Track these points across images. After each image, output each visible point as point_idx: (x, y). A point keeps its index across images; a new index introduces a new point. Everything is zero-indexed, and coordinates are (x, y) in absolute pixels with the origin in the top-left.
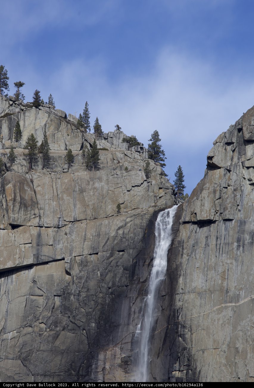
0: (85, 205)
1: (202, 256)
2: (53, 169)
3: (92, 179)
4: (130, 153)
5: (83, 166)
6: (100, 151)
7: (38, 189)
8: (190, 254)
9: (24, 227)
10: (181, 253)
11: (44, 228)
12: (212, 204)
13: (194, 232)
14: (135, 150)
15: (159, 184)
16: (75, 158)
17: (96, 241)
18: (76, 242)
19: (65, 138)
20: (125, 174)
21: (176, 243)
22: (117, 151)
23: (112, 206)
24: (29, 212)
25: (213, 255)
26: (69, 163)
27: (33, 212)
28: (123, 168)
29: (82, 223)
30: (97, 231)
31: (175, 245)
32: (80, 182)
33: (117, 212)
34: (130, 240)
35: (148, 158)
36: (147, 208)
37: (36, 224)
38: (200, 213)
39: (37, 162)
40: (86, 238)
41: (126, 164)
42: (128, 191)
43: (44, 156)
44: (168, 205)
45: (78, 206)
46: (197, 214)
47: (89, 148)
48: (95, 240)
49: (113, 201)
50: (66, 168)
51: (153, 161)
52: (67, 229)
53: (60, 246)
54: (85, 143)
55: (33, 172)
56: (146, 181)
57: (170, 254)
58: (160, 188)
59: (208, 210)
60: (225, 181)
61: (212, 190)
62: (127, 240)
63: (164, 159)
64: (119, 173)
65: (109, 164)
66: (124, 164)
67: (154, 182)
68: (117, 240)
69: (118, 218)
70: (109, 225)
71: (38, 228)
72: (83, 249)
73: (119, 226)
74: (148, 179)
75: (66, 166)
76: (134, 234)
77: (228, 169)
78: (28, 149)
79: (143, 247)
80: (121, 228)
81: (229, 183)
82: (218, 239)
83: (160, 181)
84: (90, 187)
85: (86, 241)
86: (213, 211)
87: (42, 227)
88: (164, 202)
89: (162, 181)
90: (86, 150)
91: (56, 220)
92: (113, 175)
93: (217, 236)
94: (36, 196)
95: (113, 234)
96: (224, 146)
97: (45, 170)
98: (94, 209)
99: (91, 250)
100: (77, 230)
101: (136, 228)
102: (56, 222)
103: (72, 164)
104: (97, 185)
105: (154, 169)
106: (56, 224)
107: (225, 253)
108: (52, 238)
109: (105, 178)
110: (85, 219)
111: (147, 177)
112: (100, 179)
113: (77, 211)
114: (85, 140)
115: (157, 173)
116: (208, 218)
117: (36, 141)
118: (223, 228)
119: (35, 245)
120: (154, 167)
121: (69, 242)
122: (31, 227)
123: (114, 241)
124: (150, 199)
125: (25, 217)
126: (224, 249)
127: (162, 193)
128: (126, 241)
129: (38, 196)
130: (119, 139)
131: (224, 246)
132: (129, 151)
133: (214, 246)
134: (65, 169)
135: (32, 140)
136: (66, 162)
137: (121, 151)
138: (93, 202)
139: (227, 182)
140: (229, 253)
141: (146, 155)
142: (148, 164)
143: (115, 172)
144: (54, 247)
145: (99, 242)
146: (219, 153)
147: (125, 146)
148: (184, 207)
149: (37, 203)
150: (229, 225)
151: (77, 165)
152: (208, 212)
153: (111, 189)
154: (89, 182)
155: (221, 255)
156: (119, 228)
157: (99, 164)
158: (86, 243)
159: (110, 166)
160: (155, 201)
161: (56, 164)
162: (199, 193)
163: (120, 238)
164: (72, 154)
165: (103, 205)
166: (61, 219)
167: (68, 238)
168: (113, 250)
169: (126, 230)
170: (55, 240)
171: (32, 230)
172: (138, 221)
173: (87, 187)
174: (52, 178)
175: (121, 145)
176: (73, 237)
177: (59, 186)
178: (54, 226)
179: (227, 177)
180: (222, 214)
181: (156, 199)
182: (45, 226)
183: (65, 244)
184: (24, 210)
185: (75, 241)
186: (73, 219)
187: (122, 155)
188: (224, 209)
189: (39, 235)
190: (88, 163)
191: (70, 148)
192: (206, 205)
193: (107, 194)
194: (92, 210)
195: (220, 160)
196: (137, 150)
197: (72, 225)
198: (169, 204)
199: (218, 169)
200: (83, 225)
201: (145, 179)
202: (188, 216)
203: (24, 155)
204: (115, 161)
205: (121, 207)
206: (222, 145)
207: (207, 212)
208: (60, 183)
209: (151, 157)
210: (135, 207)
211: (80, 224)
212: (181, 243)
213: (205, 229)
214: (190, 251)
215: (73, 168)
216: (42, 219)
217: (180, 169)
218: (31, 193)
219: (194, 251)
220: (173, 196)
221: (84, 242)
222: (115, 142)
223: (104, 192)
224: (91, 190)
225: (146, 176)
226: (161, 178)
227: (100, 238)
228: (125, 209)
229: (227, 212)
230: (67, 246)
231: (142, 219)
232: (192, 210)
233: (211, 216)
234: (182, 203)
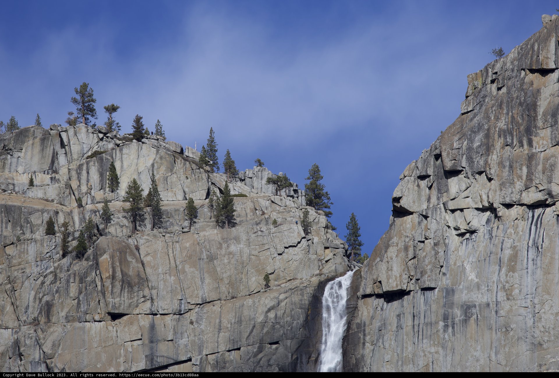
0: (218, 280)
1: (393, 343)
2: (167, 229)
3: (225, 240)
4: (279, 199)
5: (211, 222)
6: (235, 198)
7: (146, 260)
8: (375, 342)
9: (129, 315)
10: (362, 341)
11: (158, 316)
12: (403, 267)
13: (379, 308)
14: (286, 194)
15: (324, 241)
16: (198, 210)
17: (236, 330)
18: (208, 333)
19: (182, 182)
20: (273, 230)
21: (354, 326)
22: (260, 197)
23: (257, 277)
24: (135, 294)
25: (408, 342)
26: (191, 219)
27: (141, 294)
28: (271, 221)
29: (214, 306)
30: (237, 316)
31: (352, 330)
32: (208, 245)
33: (265, 286)
34: (286, 327)
35: (305, 205)
36: (309, 277)
37: (146, 311)
38: (386, 281)
39: (143, 220)
40: (222, 328)
41: (274, 216)
42: (280, 254)
43: (153, 211)
44: (340, 272)
45: (207, 280)
46: (382, 282)
47: (219, 196)
48: (234, 329)
49: (258, 271)
50: (187, 225)
51: (313, 209)
52: (192, 316)
53: (184, 341)
54: (212, 187)
55: (139, 235)
56: (304, 238)
57: (346, 344)
58: (326, 248)
59: (398, 275)
60: (420, 232)
61: (403, 247)
62: (281, 326)
63: (329, 205)
64: (264, 228)
65: (249, 216)
66: (271, 216)
67: (316, 240)
68: (267, 326)
69: (267, 294)
70: (254, 305)
71: (150, 316)
72: (218, 343)
73: (268, 307)
74: (307, 236)
75: (186, 223)
76: (292, 316)
77: (424, 214)
78: (130, 201)
79: (306, 335)
80: (273, 309)
81: (427, 235)
82: (415, 317)
83: (325, 238)
84: (223, 251)
85: (222, 331)
86: (405, 277)
87: (156, 314)
88: (333, 268)
89: (328, 237)
90: (215, 198)
91: (176, 303)
92: (255, 233)
93: (413, 313)
94: (144, 270)
95: (260, 319)
96: (416, 181)
97: (155, 230)
98: (231, 284)
99: (230, 344)
100: (208, 316)
101: (294, 308)
102: (175, 306)
103: (195, 220)
104: (233, 248)
105: (315, 221)
106: (177, 310)
107: (426, 338)
108: (172, 330)
109: (244, 237)
110: (219, 300)
111: (306, 232)
112: (237, 239)
113: (206, 288)
114: (212, 183)
115: (319, 225)
116: (399, 288)
117: (140, 189)
118: (422, 301)
119: (147, 342)
120: (315, 217)
121: (197, 334)
122: (140, 316)
123: (263, 329)
124: (311, 265)
125: (130, 301)
126: (424, 331)
127: (329, 254)
128: (281, 328)
129: (148, 270)
130: (262, 179)
131: (424, 327)
132: (278, 197)
133: (410, 327)
134: (186, 227)
135: (135, 187)
136: (186, 217)
137: (266, 196)
138: (228, 273)
139: (423, 234)
140: (432, 337)
141: (302, 200)
142: (306, 214)
143: (258, 227)
144: (176, 343)
145: (240, 332)
146: (409, 192)
147: (270, 189)
148: (362, 273)
149: (147, 280)
150: (430, 296)
151: (202, 220)
152: (398, 279)
153: (254, 252)
154: (220, 244)
155: (420, 341)
156: (269, 310)
157: (235, 217)
158: (222, 334)
159: (251, 220)
160: (319, 266)
161: (171, 221)
162: (383, 252)
163: (271, 324)
164: (195, 204)
165: (243, 277)
166: (183, 302)
167: (195, 328)
168: (261, 342)
169: (279, 312)
170: (175, 332)
171: (141, 320)
172: (296, 298)
173: (219, 253)
174: (167, 241)
175: (265, 187)
176: (202, 327)
177: (177, 252)
178: (173, 312)
179: (423, 226)
180: (419, 281)
181: (320, 264)
182: (160, 312)
183: (192, 338)
184: (128, 291)
185: (205, 333)
186: (200, 300)
187: (268, 203)
188: (422, 272)
189: (153, 327)
190: (218, 217)
191: (191, 196)
192: (395, 269)
193: (249, 261)
194: (228, 286)
195: (411, 201)
196: (289, 193)
197: (200, 309)
198: (341, 269)
199: (409, 215)
200: (216, 308)
201: (304, 235)
202: (369, 286)
203: (124, 210)
204: (257, 212)
205: (270, 279)
206: (413, 179)
207: (396, 279)
208: (178, 249)
209: (310, 203)
210: (290, 277)
211: (212, 306)
212: (361, 327)
213: (396, 304)
214: (376, 338)
215: (197, 226)
216: (156, 303)
217: (353, 219)
218: (136, 265)
219: (381, 337)
220: (346, 259)
221: (219, 332)
222: (255, 185)
223: (245, 258)
224: (225, 256)
225: (304, 230)
226: (327, 232)
227: (242, 326)
228: (276, 280)
229: (426, 277)
230: (195, 341)
231: (302, 295)
232: (375, 277)
233: (402, 285)
234: (359, 268)
